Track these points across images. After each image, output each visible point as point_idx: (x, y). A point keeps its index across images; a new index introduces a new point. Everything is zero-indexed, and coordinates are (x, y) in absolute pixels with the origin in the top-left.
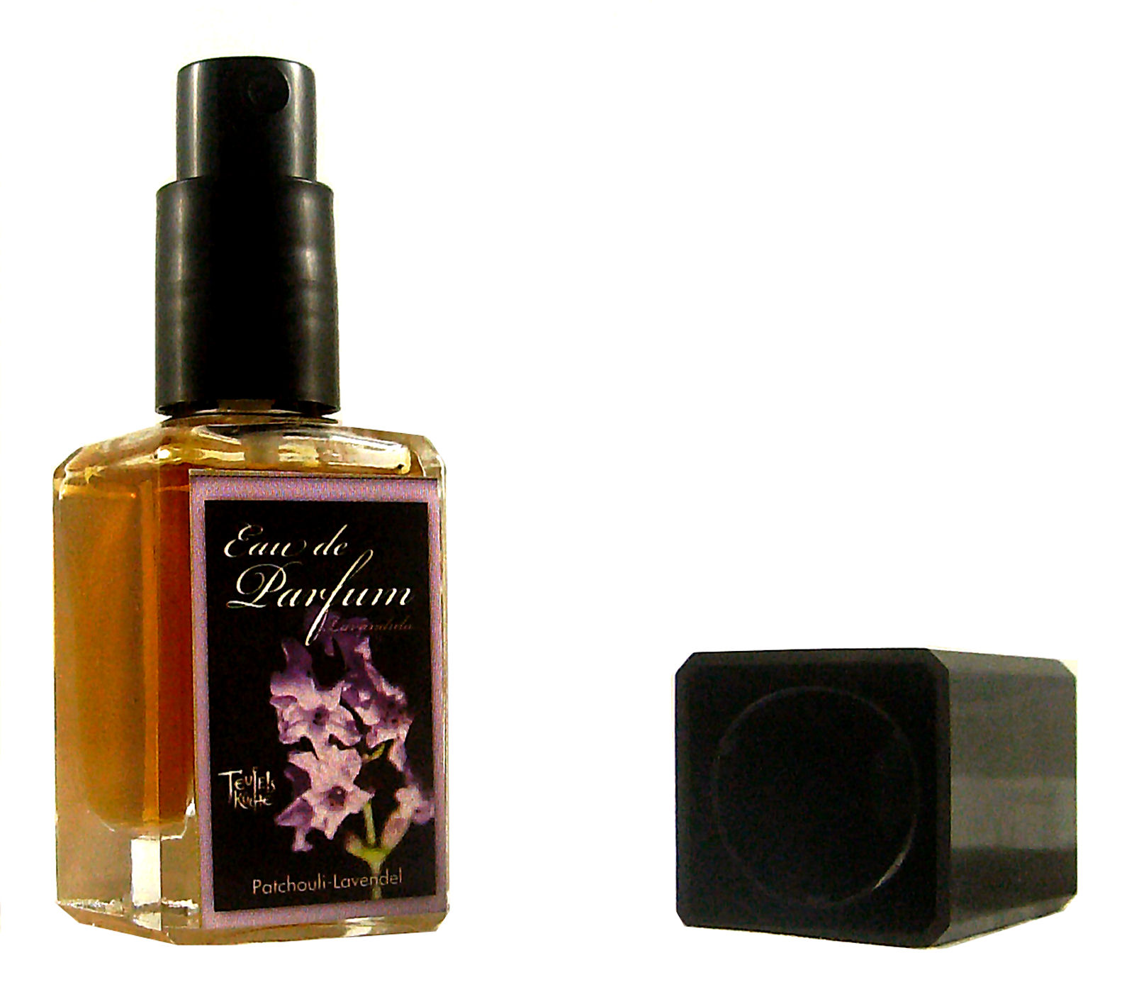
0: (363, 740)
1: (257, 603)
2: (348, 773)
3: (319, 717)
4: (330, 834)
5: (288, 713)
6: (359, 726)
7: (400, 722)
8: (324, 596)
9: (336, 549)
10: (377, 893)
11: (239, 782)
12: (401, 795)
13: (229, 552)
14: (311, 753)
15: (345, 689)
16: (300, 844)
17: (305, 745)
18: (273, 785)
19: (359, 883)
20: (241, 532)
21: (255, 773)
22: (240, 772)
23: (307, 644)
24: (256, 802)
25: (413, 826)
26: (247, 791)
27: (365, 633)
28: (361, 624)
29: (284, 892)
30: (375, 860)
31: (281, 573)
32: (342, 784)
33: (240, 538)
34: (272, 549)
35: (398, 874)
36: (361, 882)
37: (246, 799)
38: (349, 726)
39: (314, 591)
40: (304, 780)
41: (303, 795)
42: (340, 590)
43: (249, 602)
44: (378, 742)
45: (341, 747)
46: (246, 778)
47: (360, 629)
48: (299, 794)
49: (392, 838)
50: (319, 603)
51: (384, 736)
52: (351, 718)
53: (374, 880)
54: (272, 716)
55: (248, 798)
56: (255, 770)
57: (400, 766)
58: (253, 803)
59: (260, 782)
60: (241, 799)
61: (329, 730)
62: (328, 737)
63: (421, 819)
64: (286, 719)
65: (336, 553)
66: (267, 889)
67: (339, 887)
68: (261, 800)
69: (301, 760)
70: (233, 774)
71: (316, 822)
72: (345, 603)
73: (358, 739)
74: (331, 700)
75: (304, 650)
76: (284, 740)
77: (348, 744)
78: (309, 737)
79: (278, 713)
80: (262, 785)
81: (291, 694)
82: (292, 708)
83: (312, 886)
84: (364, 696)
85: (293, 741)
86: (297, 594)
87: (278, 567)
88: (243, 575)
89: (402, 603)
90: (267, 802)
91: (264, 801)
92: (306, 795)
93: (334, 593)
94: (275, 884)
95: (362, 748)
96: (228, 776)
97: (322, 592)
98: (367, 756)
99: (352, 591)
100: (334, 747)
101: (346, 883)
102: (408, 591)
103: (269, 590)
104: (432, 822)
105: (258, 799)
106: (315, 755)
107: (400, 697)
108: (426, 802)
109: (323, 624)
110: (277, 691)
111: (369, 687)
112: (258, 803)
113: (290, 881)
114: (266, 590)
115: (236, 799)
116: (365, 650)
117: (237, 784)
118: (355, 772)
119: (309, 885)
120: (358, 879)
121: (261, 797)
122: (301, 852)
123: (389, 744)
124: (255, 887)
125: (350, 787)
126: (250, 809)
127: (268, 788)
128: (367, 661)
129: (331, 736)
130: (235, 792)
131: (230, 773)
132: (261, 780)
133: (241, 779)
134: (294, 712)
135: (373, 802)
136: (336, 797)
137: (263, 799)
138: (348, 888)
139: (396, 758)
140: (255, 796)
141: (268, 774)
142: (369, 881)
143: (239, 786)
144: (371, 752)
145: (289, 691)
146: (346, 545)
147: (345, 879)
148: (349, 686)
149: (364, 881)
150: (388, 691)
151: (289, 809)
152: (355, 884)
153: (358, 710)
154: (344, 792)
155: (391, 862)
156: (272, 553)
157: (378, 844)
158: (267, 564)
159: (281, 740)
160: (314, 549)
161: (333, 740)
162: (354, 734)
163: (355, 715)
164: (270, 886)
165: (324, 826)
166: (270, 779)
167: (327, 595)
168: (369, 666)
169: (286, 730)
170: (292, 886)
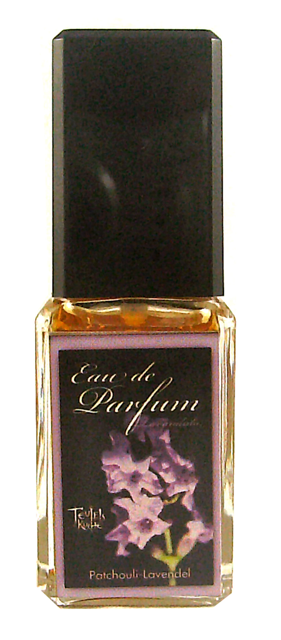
0: (165, 491)
1: (93, 410)
2: (154, 511)
3: (135, 478)
4: (141, 546)
5: (113, 475)
6: (161, 483)
7: (189, 481)
8: (138, 405)
9: (147, 377)
10: (173, 582)
11: (81, 514)
12: (190, 525)
13: (75, 380)
14: (129, 499)
15: (152, 461)
16: (121, 551)
17: (125, 494)
18: (103, 516)
19: (161, 576)
20: (83, 369)
21: (91, 509)
22: (82, 509)
23: (127, 434)
24: (92, 526)
25: (198, 544)
26: (86, 520)
27: (165, 428)
28: (164, 422)
29: (110, 579)
30: (172, 563)
31: (109, 392)
32: (149, 518)
33: (82, 371)
34: (103, 378)
35: (187, 572)
36: (162, 575)
37: (85, 524)
38: (154, 483)
39: (132, 403)
40: (124, 514)
41: (124, 524)
42: (149, 402)
43: (89, 410)
44: (175, 493)
45: (149, 495)
46: (86, 513)
47: (163, 425)
48: (121, 523)
49: (184, 550)
50: (135, 410)
51: (178, 489)
52: (156, 478)
53: (171, 575)
54: (103, 477)
55: (87, 524)
56: (92, 508)
57: (189, 508)
58: (90, 527)
59: (95, 515)
60: (82, 525)
61: (141, 485)
62: (140, 489)
63: (203, 540)
64: (112, 478)
65: (146, 379)
66: (99, 576)
67: (147, 578)
68: (95, 525)
69: (122, 503)
70: (77, 510)
71: (132, 539)
72: (153, 410)
73: (161, 491)
74: (143, 468)
75: (125, 438)
76: (111, 490)
77: (153, 494)
78: (129, 489)
79: (107, 475)
80: (96, 516)
81: (116, 464)
82: (116, 472)
83: (129, 576)
84: (165, 466)
85: (117, 491)
86: (120, 405)
87: (106, 388)
88: (84, 393)
89: (192, 409)
90: (100, 526)
91: (98, 526)
92: (126, 523)
93: (145, 404)
94: (105, 574)
95: (163, 497)
96: (74, 511)
97: (137, 403)
98: (166, 501)
99: (157, 403)
100: (145, 495)
101: (151, 576)
102: (197, 402)
103: (102, 402)
104: (211, 542)
105: (93, 524)
106: (132, 500)
107: (190, 466)
108: (207, 530)
109: (137, 422)
110: (106, 462)
111: (169, 460)
112: (93, 527)
113: (114, 573)
114: (99, 402)
115: (79, 524)
116: (166, 438)
117: (79, 515)
118: (159, 510)
119: (127, 575)
120: (160, 574)
121: (95, 523)
122: (122, 556)
123: (183, 494)
124: (91, 575)
125: (155, 519)
126: (88, 530)
127: (100, 518)
128: (168, 444)
129: (142, 489)
130: (79, 521)
131: (75, 509)
132: (96, 514)
133: (82, 513)
134: (117, 474)
135: (171, 529)
136: (146, 525)
137: (97, 524)
138: (153, 579)
139: (187, 503)
140: (92, 523)
141: (100, 510)
142: (167, 576)
143: (81, 517)
144: (170, 499)
145: (115, 462)
146: (154, 375)
147: (151, 573)
148: (156, 459)
149: (164, 575)
150: (182, 463)
151: (115, 530)
152: (158, 576)
153: (161, 473)
154: (151, 522)
155: (183, 565)
156: (103, 380)
157: (174, 554)
158: (100, 387)
159: (109, 491)
160: (132, 377)
161: (143, 491)
162: (158, 488)
163: (159, 476)
164: (101, 575)
165: (137, 541)
166: (102, 513)
167: (140, 405)
168: (168, 447)
169: (112, 484)
170: (115, 576)
